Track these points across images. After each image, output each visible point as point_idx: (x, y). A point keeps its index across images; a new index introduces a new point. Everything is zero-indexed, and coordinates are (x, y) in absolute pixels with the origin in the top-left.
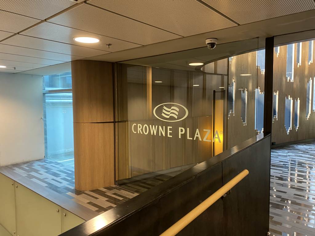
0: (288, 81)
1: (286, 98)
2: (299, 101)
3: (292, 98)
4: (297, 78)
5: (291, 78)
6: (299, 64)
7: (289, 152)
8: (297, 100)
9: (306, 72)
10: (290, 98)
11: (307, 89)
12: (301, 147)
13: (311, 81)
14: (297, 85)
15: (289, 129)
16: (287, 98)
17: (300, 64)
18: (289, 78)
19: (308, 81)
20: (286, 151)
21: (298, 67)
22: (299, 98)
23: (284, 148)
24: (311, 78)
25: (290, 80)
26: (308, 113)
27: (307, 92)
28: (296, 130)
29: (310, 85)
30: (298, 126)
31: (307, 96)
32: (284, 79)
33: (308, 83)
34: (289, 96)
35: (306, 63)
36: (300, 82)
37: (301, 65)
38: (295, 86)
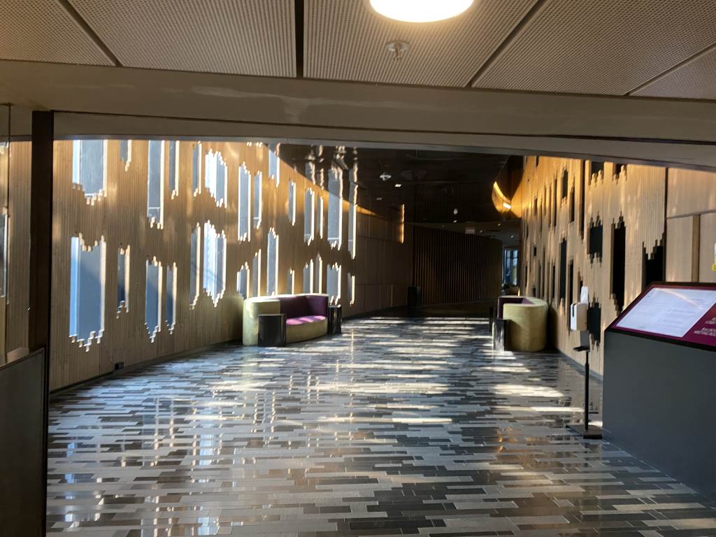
0: (152, 226)
1: (147, 262)
2: (175, 269)
3: (160, 263)
4: (171, 220)
5: (157, 220)
6: (174, 192)
7: (149, 382)
8: (171, 267)
9: (189, 211)
10: (156, 264)
11: (192, 245)
12: (178, 367)
13: (199, 229)
14: (171, 236)
15: (155, 331)
16: (151, 263)
17: (176, 192)
18: (153, 220)
19: (194, 229)
20: (145, 380)
21: (172, 198)
22: (175, 264)
23: (142, 374)
24: (198, 224)
25: (155, 225)
26: (195, 295)
27: (192, 252)
28: (170, 332)
29: (196, 238)
30: (174, 323)
31: (192, 260)
32: (143, 222)
33: (192, 235)
34: (155, 258)
35: (189, 192)
36: (176, 230)
37: (177, 194)
38: (166, 238)
